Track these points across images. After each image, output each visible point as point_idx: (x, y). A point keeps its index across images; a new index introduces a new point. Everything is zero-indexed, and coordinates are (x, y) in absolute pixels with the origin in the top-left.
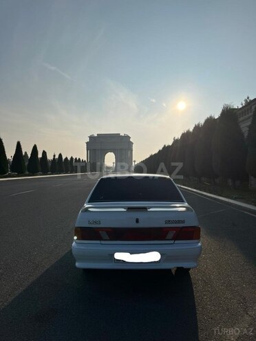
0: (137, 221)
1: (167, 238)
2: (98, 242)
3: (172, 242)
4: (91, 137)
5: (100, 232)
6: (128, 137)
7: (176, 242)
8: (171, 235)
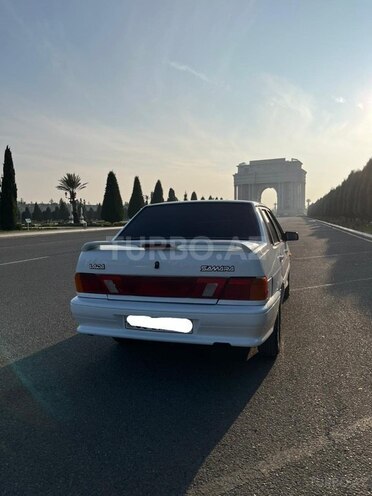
0: (157, 265)
1: (204, 295)
2: (105, 296)
3: (214, 301)
4: (241, 167)
5: (106, 281)
6: (299, 164)
7: (221, 302)
8: (210, 290)
